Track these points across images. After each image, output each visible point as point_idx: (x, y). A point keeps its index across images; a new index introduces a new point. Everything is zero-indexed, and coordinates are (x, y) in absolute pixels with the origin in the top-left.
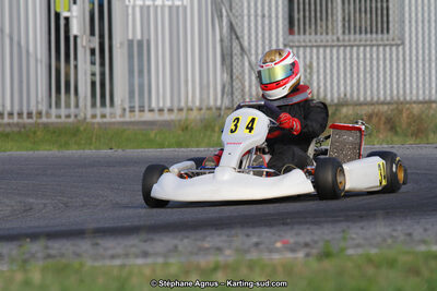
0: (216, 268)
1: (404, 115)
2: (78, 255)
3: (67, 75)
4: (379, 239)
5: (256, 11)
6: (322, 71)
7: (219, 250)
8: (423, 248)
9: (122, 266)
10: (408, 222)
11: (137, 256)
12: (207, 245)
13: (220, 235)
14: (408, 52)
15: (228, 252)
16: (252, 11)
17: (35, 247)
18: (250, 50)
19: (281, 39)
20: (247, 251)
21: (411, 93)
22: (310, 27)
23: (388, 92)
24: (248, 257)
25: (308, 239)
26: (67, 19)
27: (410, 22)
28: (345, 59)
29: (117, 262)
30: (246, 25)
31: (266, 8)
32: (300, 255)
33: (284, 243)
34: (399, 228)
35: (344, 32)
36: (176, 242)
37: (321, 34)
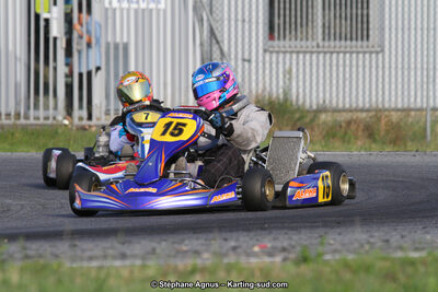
0: (193, 271)
1: (383, 122)
2: (56, 256)
3: (46, 77)
4: (356, 245)
5: (236, 16)
6: (301, 77)
7: (197, 253)
8: (399, 254)
9: (100, 268)
10: (386, 228)
11: (114, 258)
12: (185, 248)
13: (197, 239)
14: (387, 60)
15: (206, 255)
16: (233, 16)
17: (13, 248)
18: (230, 55)
19: (261, 45)
20: (225, 255)
21: (390, 99)
22: (290, 32)
23: (367, 99)
24: (226, 261)
25: (285, 244)
26: (47, 21)
27: (390, 29)
28: (324, 65)
29: (95, 264)
30: (226, 29)
31: (247, 13)
32: (278, 259)
33: (263, 247)
34: (376, 234)
35: (324, 39)
36: (154, 245)
37: (301, 40)
